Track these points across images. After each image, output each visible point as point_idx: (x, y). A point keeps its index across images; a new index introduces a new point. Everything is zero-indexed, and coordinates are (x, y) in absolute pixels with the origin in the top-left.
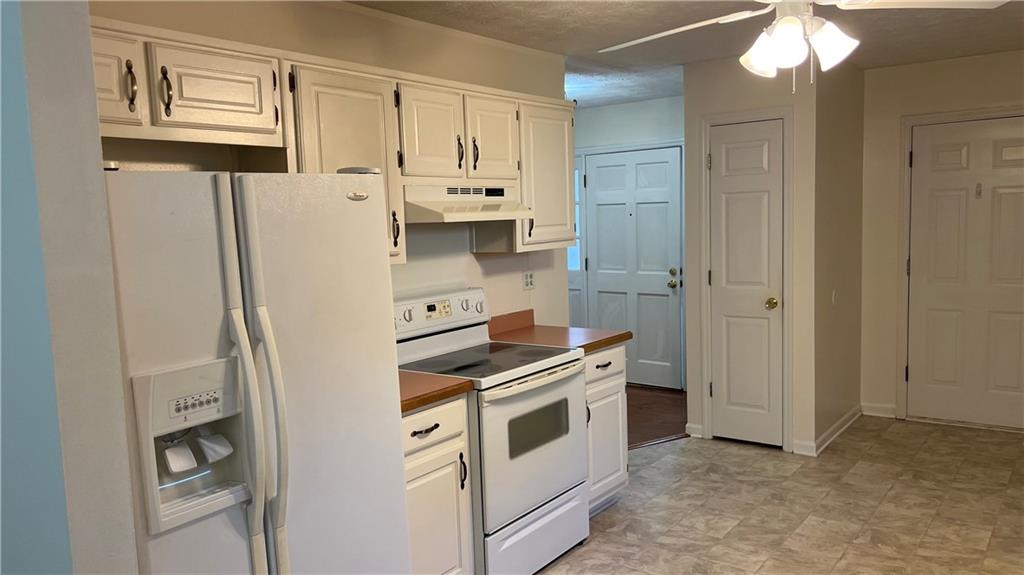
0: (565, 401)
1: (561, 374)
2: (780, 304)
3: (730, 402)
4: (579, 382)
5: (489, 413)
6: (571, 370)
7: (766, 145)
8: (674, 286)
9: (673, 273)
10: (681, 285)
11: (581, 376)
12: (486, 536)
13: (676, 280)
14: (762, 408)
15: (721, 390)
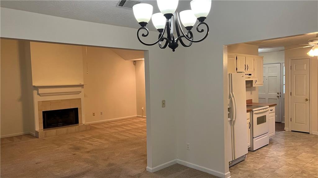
0: (266, 116)
1: (265, 110)
2: (309, 100)
3: (296, 123)
4: (268, 112)
5: (254, 115)
6: (267, 110)
7: (305, 65)
8: (278, 97)
9: (278, 93)
10: (280, 96)
11: (268, 111)
12: (253, 138)
13: (279, 95)
14: (304, 124)
15: (293, 120)
